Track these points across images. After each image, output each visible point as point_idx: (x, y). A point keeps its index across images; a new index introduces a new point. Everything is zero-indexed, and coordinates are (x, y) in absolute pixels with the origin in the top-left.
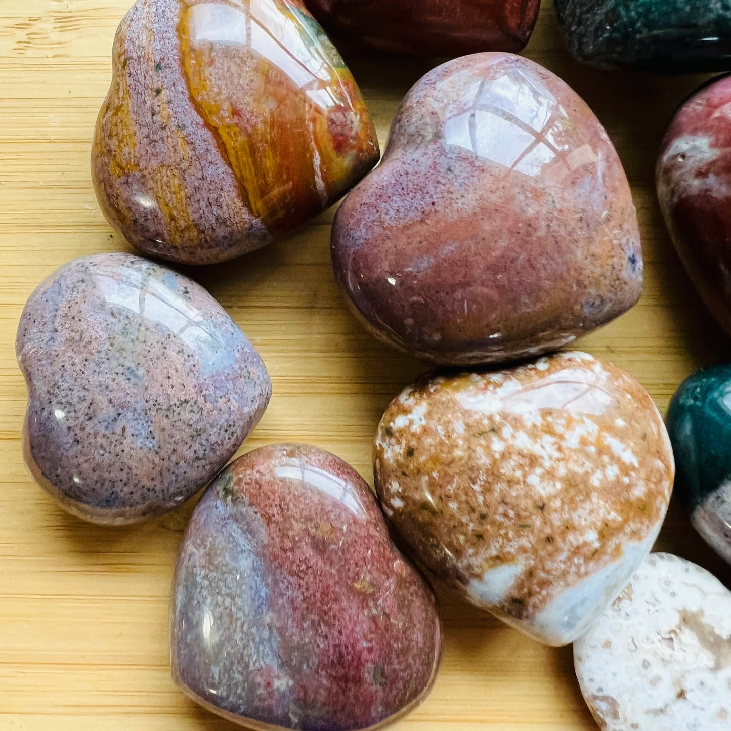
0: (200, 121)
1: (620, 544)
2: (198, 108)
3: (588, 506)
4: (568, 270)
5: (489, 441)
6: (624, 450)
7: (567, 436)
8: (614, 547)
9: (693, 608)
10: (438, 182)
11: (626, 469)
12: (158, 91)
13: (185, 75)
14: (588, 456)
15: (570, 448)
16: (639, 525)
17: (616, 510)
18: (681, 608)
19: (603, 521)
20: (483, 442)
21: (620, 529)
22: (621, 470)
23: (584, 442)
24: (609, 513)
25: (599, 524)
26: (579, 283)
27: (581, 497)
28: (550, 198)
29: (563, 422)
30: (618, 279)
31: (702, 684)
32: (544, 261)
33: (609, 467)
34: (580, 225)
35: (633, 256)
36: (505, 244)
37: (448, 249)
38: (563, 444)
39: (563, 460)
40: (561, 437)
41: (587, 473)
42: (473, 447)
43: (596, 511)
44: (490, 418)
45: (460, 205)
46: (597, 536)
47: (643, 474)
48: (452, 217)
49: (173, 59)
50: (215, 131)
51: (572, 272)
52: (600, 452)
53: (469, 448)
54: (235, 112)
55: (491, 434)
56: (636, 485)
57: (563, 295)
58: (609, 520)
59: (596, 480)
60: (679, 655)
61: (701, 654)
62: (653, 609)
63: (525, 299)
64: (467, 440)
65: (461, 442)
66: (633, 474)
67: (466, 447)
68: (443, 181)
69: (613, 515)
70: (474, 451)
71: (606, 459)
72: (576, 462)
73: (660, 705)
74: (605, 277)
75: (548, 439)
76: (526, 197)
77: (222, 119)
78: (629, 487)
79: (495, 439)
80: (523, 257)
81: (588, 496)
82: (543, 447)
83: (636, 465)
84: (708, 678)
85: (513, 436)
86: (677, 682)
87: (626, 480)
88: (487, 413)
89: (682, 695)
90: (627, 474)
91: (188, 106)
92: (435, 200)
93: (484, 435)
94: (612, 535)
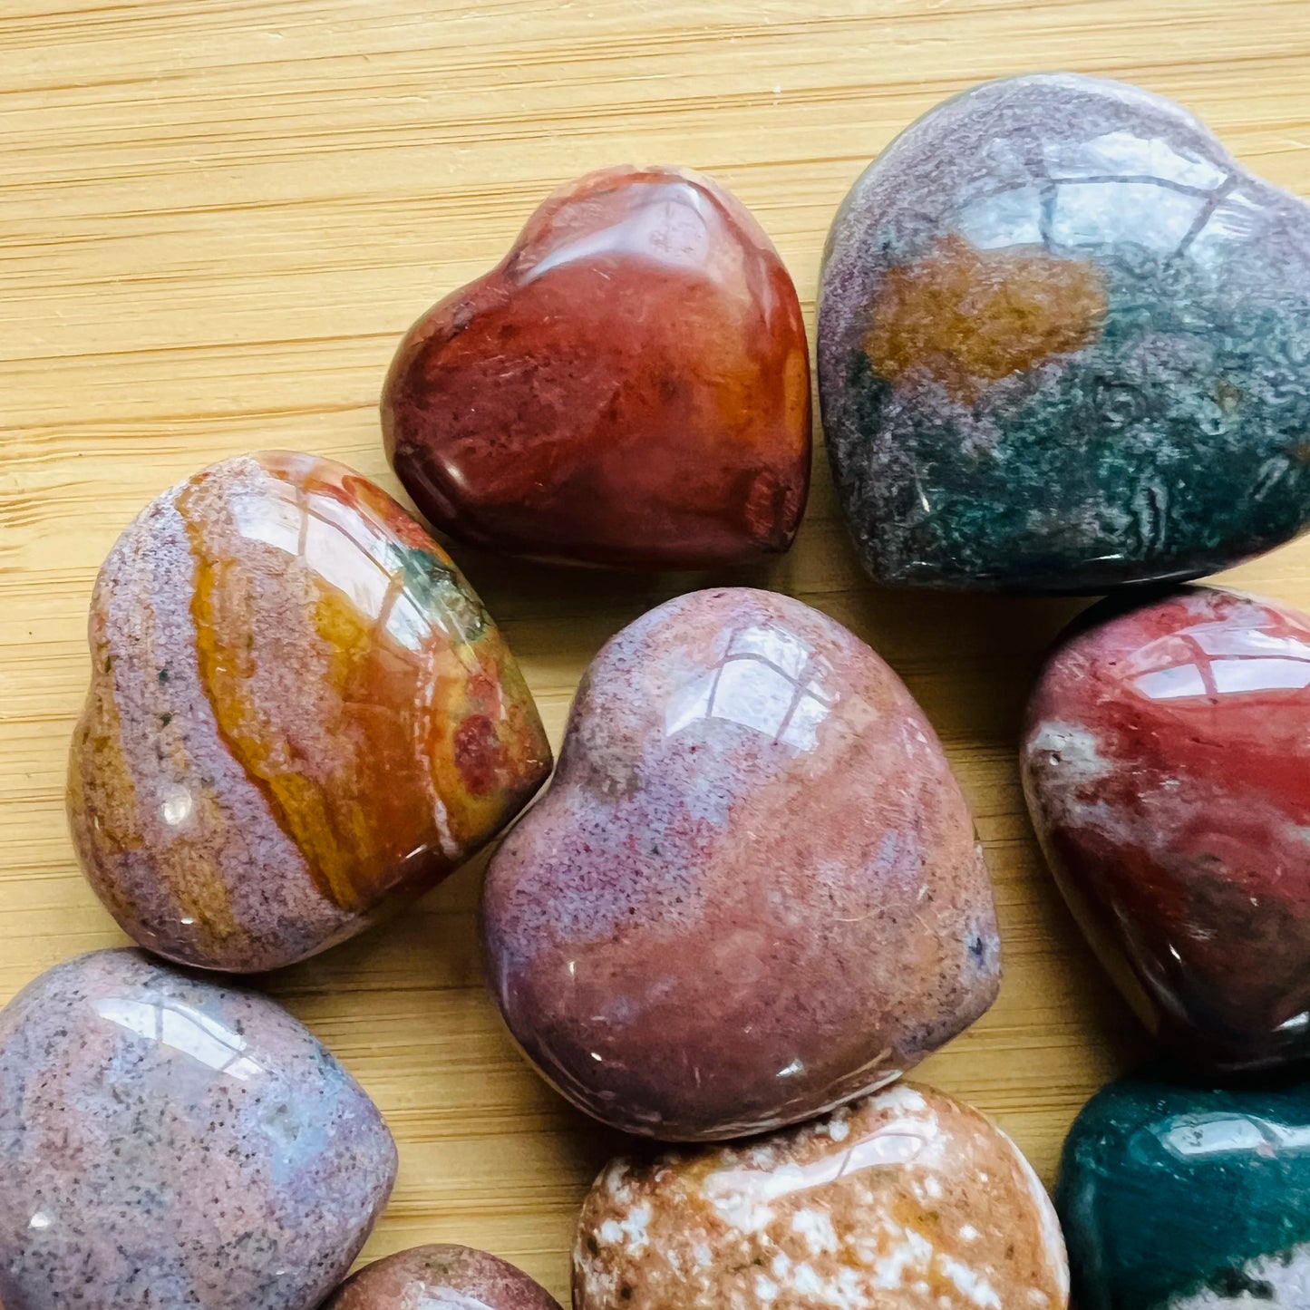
0: (238, 769)
2: (236, 750)
4: (864, 1002)
5: (752, 1283)
6: (976, 1283)
7: (879, 1268)
10: (638, 873)
12: (166, 719)
13: (207, 691)
14: (915, 1300)
15: (886, 1290)
20: (741, 1284)
23: (908, 1276)
26: (885, 1017)
28: (825, 892)
29: (872, 1243)
30: (954, 990)
32: (821, 996)
34: (880, 924)
35: (979, 942)
36: (753, 978)
37: (660, 989)
38: (874, 1283)
40: (869, 1269)
42: (725, 1289)
44: (753, 1239)
45: (675, 916)
48: (664, 934)
49: (186, 663)
50: (263, 785)
51: (871, 1004)
52: (936, 1291)
53: (720, 1294)
54: (297, 753)
55: (755, 1268)
57: (859, 1041)
64: (717, 1280)
65: (706, 1283)
67: (715, 1290)
68: (646, 871)
70: (728, 1299)
71: (945, 1302)
74: (930, 995)
75: (848, 1276)
76: (785, 895)
77: (275, 765)
79: (761, 1278)
80: (787, 993)
82: (840, 1291)
83: (997, 1306)
85: (791, 1273)
88: (748, 1231)
91: (213, 744)
92: (635, 906)
93: (744, 1271)
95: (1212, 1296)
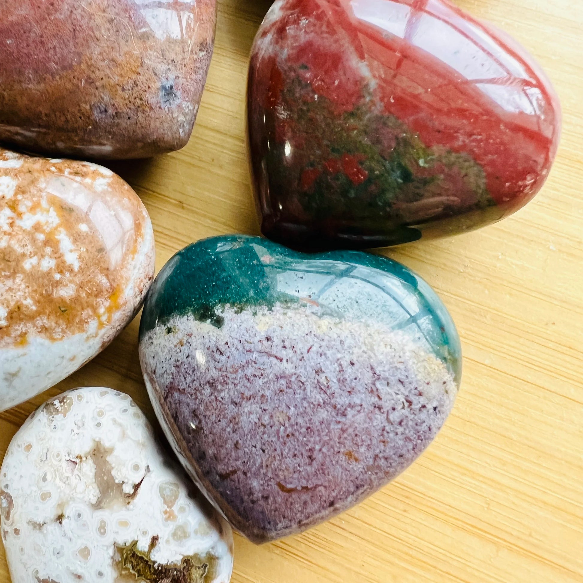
1: (26, 333)
3: (9, 283)
4: (80, 63)
6: (71, 251)
7: (25, 217)
8: (19, 333)
9: (107, 444)
11: (62, 267)
14: (34, 241)
15: (21, 228)
16: (53, 324)
17: (32, 298)
18: (97, 439)
19: (17, 302)
21: (31, 318)
22: (58, 266)
23: (37, 228)
24: (26, 299)
25: (12, 304)
26: (90, 81)
27: (7, 273)
29: (29, 204)
30: (141, 99)
31: (79, 515)
32: (55, 42)
33: (47, 258)
34: (108, 25)
35: (171, 88)
36: (23, 13)
38: (17, 222)
39: (10, 234)
40: (20, 215)
41: (24, 255)
43: (14, 291)
46: (6, 315)
47: (78, 280)
51: (83, 66)
52: (46, 243)
56: (66, 285)
57: (69, 86)
58: (22, 304)
59: (28, 265)
60: (74, 481)
61: (90, 487)
62: (76, 431)
63: (29, 73)
66: (68, 274)
69: (29, 302)
71: (48, 250)
72: (19, 241)
73: (40, 520)
74: (123, 90)
75: (7, 212)
78: (58, 283)
80: (37, 30)
81: (14, 275)
83: (76, 268)
84: (86, 512)
86: (61, 505)
87: (58, 276)
89: (60, 518)
90: (61, 272)
94: (21, 320)
95: (191, 317)
